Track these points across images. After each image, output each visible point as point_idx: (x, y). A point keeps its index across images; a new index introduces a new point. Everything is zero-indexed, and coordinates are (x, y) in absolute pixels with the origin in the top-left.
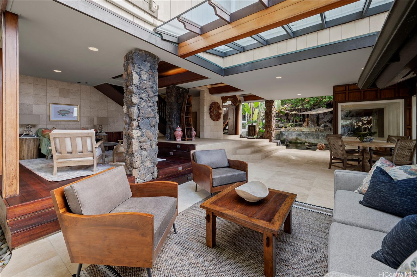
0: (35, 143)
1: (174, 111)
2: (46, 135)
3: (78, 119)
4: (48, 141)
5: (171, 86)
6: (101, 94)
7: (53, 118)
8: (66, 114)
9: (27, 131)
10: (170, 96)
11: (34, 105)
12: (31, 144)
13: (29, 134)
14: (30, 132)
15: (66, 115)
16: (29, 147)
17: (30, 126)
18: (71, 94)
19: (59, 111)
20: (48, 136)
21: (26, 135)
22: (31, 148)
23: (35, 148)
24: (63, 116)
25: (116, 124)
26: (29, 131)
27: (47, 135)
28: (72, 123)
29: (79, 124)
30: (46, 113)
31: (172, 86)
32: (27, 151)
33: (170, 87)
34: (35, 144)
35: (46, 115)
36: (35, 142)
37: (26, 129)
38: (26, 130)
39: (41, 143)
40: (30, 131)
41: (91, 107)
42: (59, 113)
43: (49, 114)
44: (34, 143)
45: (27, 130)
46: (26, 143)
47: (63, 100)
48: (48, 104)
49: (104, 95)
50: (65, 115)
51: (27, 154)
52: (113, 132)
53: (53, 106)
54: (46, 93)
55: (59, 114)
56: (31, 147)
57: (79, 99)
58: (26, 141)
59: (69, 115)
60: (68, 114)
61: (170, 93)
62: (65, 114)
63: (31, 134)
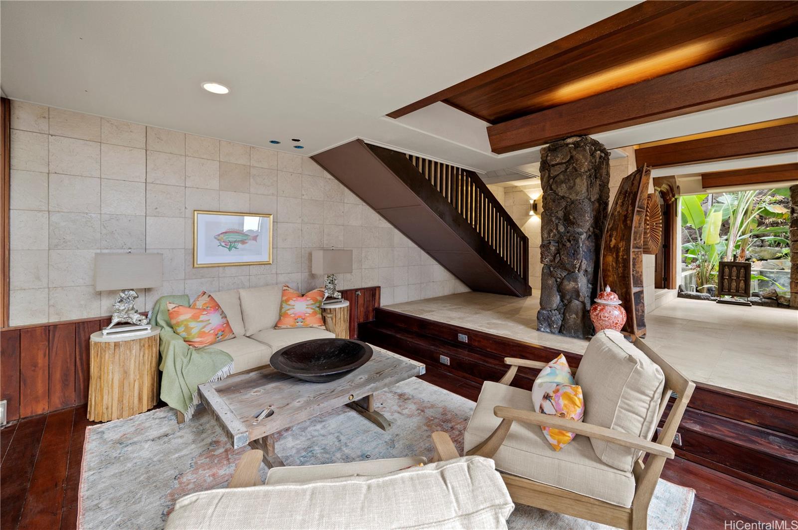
0: (146, 355)
1: (581, 230)
2: (178, 324)
3: (269, 259)
4: (183, 355)
5: (570, 140)
6: (329, 179)
7: (202, 259)
8: (238, 242)
9: (123, 310)
10: (562, 177)
11: (147, 218)
12: (133, 361)
13: (129, 321)
14: (131, 315)
15: (240, 245)
16: (126, 373)
17: (132, 292)
18: (252, 180)
19: (219, 235)
20: (184, 331)
21: (119, 324)
22: (132, 377)
23: (146, 372)
24: (230, 249)
25: (363, 267)
26: (128, 310)
27: (183, 326)
28: (254, 270)
29: (274, 271)
30: (185, 246)
31: (578, 139)
32: (119, 387)
33: (567, 144)
34: (146, 358)
35: (183, 250)
36: (147, 352)
37: (118, 305)
38: (119, 310)
39: (165, 353)
40: (133, 309)
41: (302, 220)
42: (218, 240)
43: (191, 247)
44: (142, 354)
45: (122, 308)
46: (117, 357)
47: (231, 200)
48: (189, 213)
49: (336, 181)
50: (236, 248)
51: (120, 401)
52: (357, 290)
53: (202, 220)
54: (183, 178)
55: (221, 245)
56: (132, 372)
57: (273, 194)
58: (117, 350)
59: (246, 246)
60: (243, 242)
61: (565, 165)
62: (236, 244)
63: (134, 321)
